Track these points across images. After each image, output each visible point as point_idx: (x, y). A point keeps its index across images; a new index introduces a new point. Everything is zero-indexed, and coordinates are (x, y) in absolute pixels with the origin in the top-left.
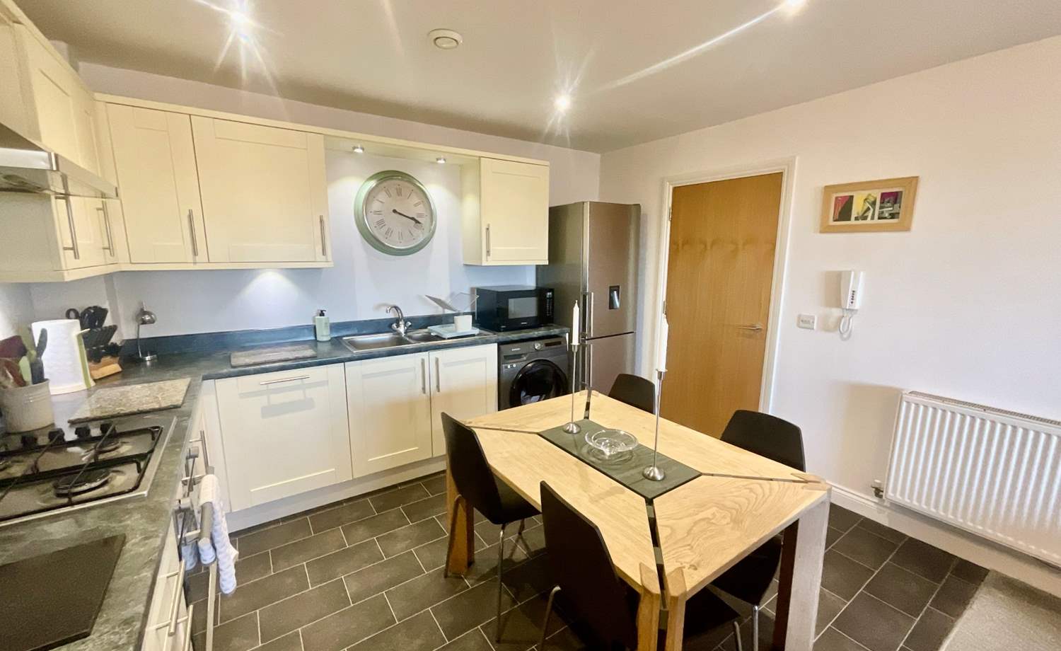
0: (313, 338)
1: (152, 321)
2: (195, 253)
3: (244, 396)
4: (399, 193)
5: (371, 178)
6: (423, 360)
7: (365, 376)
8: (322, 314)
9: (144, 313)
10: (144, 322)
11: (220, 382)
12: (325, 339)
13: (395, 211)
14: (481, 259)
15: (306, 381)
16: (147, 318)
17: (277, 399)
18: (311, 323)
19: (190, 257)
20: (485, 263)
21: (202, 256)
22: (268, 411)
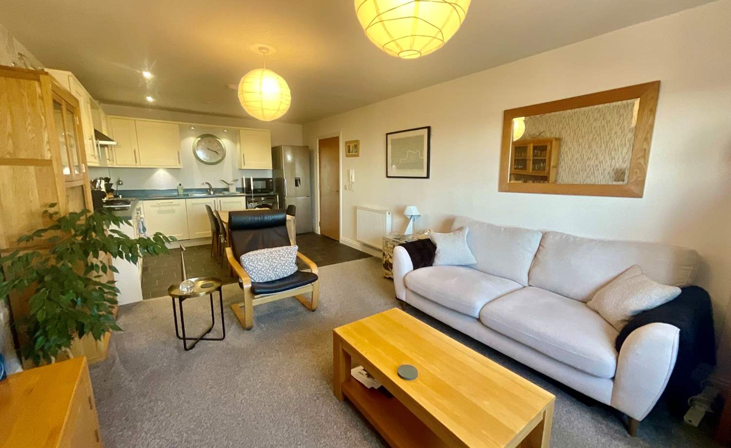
0: (177, 194)
1: (122, 184)
2: (136, 162)
3: (152, 206)
4: (210, 142)
5: (199, 137)
6: (215, 201)
7: (193, 204)
8: (180, 185)
9: (119, 181)
10: (120, 184)
11: (144, 201)
12: (181, 193)
13: (208, 149)
14: (241, 167)
15: (172, 204)
16: (121, 183)
17: (162, 208)
18: (176, 188)
19: (135, 164)
20: (243, 168)
21: (138, 163)
22: (160, 212)
